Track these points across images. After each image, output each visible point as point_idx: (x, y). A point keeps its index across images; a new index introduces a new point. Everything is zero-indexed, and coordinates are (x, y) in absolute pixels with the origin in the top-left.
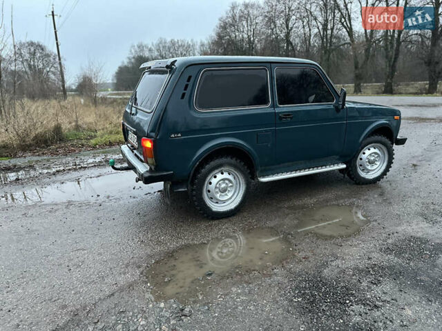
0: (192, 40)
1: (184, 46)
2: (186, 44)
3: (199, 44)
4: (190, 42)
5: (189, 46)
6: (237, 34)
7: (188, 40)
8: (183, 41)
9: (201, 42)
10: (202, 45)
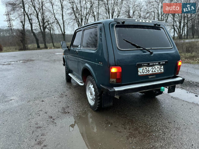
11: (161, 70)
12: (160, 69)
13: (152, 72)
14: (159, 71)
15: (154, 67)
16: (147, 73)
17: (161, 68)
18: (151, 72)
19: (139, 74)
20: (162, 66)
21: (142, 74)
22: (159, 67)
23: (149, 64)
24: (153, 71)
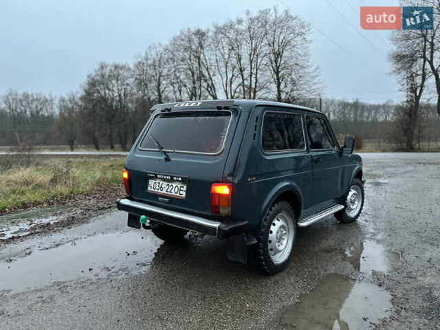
0: (50, 95)
1: (40, 99)
2: (43, 98)
3: (58, 98)
4: (47, 96)
5: (46, 100)
6: (107, 92)
7: (46, 94)
8: (39, 95)
9: (61, 97)
10: (63, 100)
11: (181, 192)
12: (180, 190)
13: (167, 191)
14: (178, 194)
15: (170, 184)
16: (159, 191)
17: (182, 189)
18: (164, 192)
19: (149, 188)
20: (185, 187)
21: (153, 190)
22: (179, 186)
23: (172, 177)
24: (169, 190)
